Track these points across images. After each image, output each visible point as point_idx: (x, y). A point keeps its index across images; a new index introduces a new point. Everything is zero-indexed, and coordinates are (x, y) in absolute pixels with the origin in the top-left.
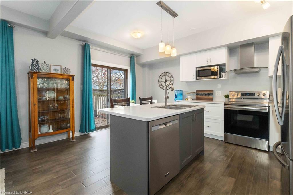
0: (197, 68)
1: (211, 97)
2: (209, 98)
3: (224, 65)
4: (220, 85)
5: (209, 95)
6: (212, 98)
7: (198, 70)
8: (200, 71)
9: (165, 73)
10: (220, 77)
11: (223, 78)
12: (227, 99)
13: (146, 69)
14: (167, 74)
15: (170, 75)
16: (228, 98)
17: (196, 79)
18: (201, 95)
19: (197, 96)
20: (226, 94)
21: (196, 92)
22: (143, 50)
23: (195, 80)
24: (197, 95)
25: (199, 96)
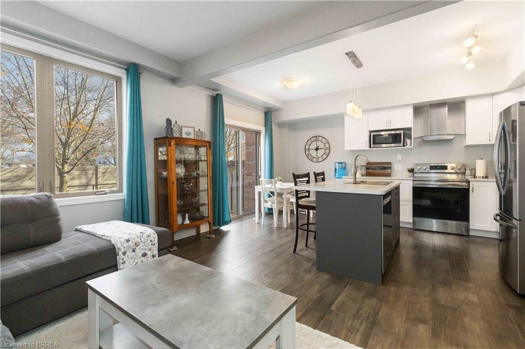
0: (371, 132)
1: (388, 171)
2: (385, 172)
3: (410, 129)
4: (401, 155)
5: (385, 168)
6: (390, 172)
7: (373, 135)
8: (376, 137)
9: (316, 137)
10: (404, 146)
11: (407, 147)
12: (411, 173)
13: (286, 130)
14: (320, 138)
15: (324, 141)
16: (413, 172)
17: (370, 147)
18: (373, 169)
19: (368, 171)
20: (410, 168)
21: (365, 164)
22: (285, 102)
23: (367, 148)
24: (367, 169)
25: (371, 171)
